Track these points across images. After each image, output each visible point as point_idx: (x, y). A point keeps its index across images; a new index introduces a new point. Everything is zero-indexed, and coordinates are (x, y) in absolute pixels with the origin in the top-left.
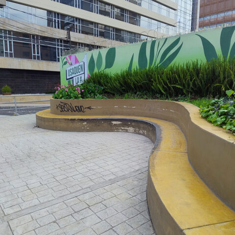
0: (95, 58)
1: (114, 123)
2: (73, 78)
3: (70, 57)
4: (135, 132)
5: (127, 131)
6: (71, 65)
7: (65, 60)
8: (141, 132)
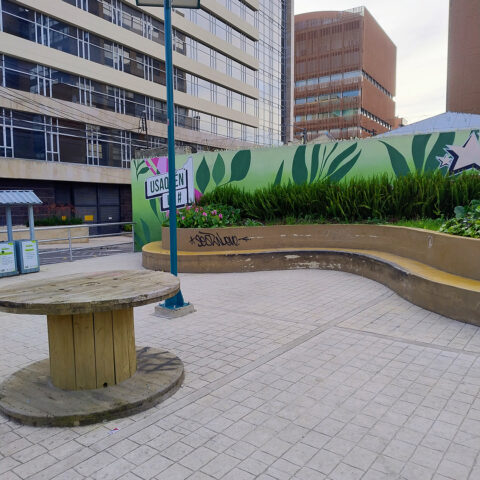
0: (211, 164)
1: (289, 257)
2: (161, 195)
3: (155, 162)
4: (321, 268)
5: (307, 267)
6: (158, 173)
7: (144, 165)
8: (331, 266)
